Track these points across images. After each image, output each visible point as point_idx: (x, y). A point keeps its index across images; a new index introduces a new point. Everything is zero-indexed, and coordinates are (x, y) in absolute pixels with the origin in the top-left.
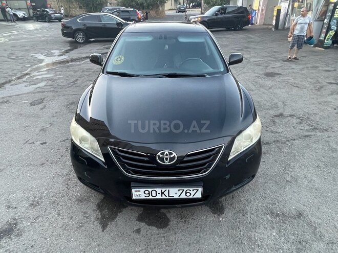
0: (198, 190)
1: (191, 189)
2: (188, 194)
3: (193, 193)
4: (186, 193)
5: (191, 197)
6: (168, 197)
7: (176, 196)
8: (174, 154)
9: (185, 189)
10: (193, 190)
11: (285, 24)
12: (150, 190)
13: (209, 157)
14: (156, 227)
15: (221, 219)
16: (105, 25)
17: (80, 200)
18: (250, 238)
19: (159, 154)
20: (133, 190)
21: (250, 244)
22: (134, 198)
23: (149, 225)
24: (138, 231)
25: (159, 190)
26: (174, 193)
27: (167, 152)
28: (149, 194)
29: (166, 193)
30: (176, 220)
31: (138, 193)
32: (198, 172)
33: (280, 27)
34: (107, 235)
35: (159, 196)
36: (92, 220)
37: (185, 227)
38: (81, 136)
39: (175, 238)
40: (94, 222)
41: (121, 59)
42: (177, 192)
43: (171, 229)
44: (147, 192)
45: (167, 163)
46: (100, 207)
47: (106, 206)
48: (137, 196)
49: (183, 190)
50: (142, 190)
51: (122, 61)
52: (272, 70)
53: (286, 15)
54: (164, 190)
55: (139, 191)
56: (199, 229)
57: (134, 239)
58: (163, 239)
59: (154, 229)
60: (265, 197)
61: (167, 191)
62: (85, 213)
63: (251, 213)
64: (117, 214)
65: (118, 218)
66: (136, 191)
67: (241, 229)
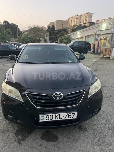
0: (75, 113)
1: (71, 113)
2: (70, 117)
3: (72, 115)
4: (69, 116)
5: (71, 118)
6: (59, 119)
7: (63, 118)
8: (62, 94)
9: (68, 113)
10: (72, 114)
11: (98, 51)
12: (49, 115)
13: (79, 96)
14: (51, 142)
15: (87, 134)
16: (10, 50)
17: (4, 132)
18: (104, 142)
19: (54, 94)
20: (40, 116)
21: (105, 145)
22: (40, 121)
23: (47, 141)
24: (41, 145)
25: (54, 115)
26: (63, 116)
27: (58, 93)
28: (49, 118)
29: (58, 117)
30: (62, 137)
31: (42, 118)
32: (74, 104)
33: (96, 52)
34: (22, 149)
35: (54, 119)
36: (12, 141)
37: (68, 140)
38: (9, 90)
39: (63, 146)
40: (13, 142)
41: (26, 56)
42: (64, 115)
43: (60, 142)
44: (48, 117)
45: (58, 99)
46: (16, 134)
47: (20, 134)
48: (42, 119)
49: (67, 114)
50: (45, 115)
51: (27, 57)
52: (96, 69)
53: (98, 46)
54: (57, 114)
55: (43, 116)
56: (76, 140)
57: (39, 149)
58: (56, 147)
59: (51, 143)
60: (107, 122)
61: (59, 115)
62: (8, 138)
63: (101, 130)
64: (27, 137)
65: (28, 139)
66: (41, 116)
67: (98, 138)
